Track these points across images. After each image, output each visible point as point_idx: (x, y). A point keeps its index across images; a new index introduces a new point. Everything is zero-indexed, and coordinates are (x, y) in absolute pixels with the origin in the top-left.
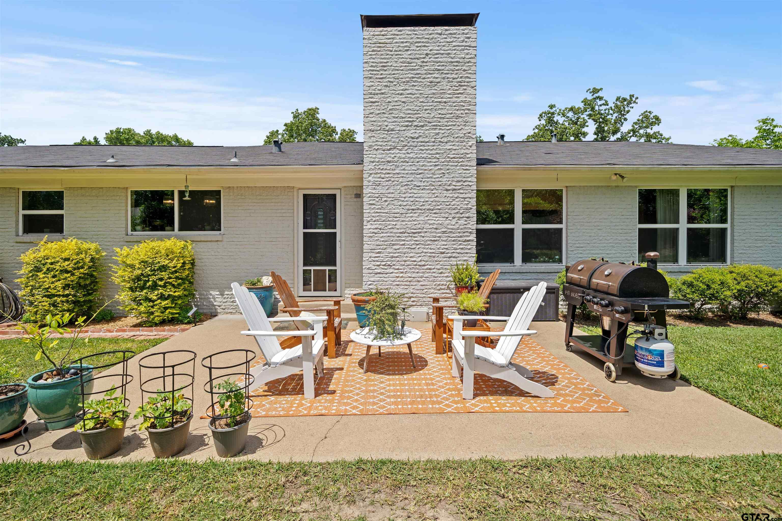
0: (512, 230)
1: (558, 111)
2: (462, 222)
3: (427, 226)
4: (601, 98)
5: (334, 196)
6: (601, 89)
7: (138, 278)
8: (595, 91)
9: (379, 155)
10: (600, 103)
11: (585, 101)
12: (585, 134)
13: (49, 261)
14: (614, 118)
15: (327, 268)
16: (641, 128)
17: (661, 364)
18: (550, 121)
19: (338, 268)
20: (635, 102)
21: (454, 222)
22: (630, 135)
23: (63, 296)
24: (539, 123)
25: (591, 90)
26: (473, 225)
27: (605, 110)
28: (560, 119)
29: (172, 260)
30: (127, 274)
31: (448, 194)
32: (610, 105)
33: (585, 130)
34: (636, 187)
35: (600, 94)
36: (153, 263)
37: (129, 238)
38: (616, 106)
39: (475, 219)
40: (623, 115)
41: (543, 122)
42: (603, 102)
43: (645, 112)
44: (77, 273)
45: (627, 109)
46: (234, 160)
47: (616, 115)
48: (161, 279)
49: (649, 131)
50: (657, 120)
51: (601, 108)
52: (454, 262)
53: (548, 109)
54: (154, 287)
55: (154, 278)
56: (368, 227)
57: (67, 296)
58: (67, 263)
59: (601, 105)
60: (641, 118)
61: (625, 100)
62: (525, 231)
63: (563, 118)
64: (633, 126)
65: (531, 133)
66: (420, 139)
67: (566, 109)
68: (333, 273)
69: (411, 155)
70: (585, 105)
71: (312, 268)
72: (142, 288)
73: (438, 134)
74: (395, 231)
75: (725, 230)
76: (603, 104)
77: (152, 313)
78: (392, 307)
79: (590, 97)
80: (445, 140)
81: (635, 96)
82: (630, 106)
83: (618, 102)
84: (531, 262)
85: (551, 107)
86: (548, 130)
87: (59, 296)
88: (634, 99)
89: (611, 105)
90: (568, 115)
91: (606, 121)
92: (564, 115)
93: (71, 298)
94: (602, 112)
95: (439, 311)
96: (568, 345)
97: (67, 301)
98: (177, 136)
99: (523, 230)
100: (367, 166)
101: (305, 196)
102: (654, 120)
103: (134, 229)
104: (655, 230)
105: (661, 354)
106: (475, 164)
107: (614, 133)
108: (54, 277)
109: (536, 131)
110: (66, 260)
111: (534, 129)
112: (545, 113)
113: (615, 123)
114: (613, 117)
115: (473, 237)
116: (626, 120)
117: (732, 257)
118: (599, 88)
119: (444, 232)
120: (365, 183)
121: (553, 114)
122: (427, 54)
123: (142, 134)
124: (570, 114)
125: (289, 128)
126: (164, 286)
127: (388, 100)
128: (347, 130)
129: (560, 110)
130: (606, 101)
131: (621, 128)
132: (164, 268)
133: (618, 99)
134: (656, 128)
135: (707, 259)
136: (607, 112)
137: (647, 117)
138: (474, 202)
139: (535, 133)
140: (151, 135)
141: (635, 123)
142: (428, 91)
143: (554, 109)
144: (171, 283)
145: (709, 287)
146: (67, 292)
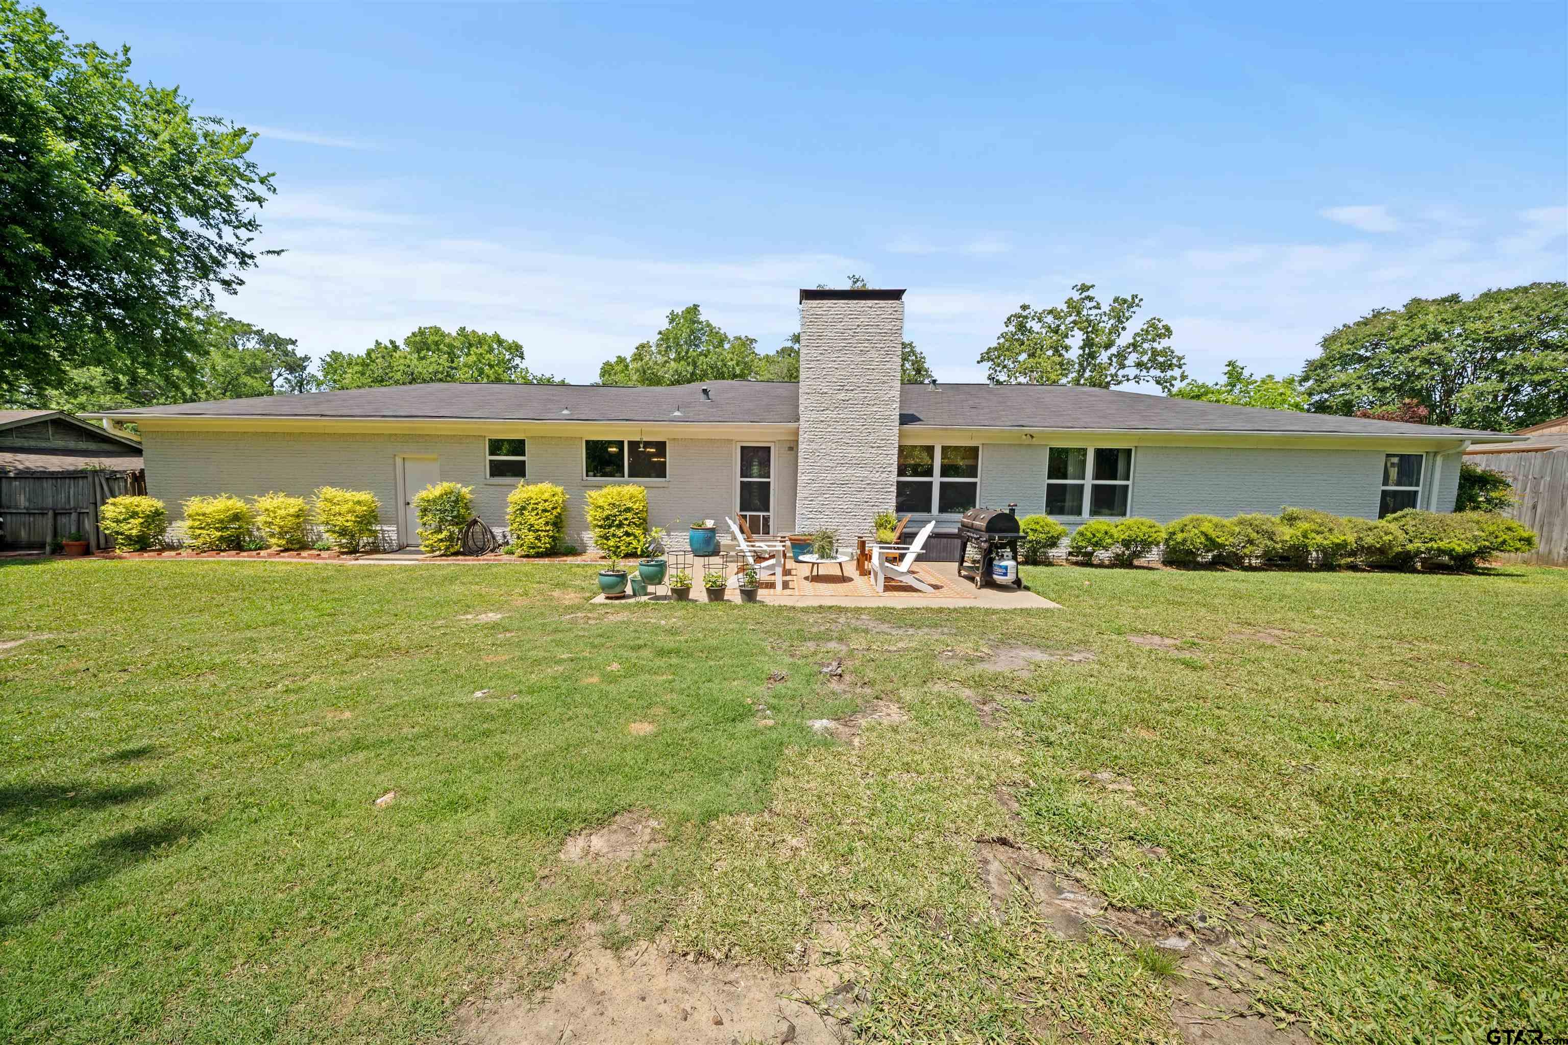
0: (931, 483)
1: (1033, 314)
2: (884, 475)
3: (853, 478)
4: (1090, 299)
5: (769, 448)
6: (1093, 286)
7: (607, 518)
8: (1084, 288)
9: (814, 415)
10: (1089, 304)
11: (1069, 302)
12: (1067, 348)
13: (532, 501)
14: (1109, 326)
15: (761, 514)
16: (1144, 341)
17: (1005, 574)
18: (1021, 327)
19: (771, 514)
20: (1138, 305)
21: (878, 475)
22: (1129, 350)
23: (545, 531)
24: (1006, 330)
25: (1079, 287)
26: (894, 478)
27: (1096, 315)
28: (1035, 326)
29: (635, 502)
30: (598, 514)
31: (873, 451)
32: (1103, 309)
33: (1068, 342)
34: (1047, 445)
35: (1090, 293)
36: (619, 506)
37: (584, 483)
38: (1113, 310)
39: (896, 473)
40: (1122, 322)
41: (1012, 328)
42: (1094, 304)
43: (1152, 319)
44: (555, 513)
45: (1127, 314)
46: (677, 413)
47: (1112, 321)
48: (626, 519)
49: (1155, 345)
50: (1168, 331)
51: (1090, 312)
52: (876, 510)
53: (1019, 311)
54: (620, 525)
55: (621, 518)
56: (802, 478)
57: (548, 531)
58: (547, 504)
59: (1090, 309)
60: (1145, 327)
61: (1125, 301)
62: (942, 485)
63: (1040, 325)
64: (1134, 338)
65: (994, 344)
66: (850, 402)
67: (1044, 311)
68: (767, 520)
69: (841, 416)
70: (1068, 307)
71: (748, 514)
72: (610, 527)
73: (866, 397)
74: (826, 482)
75: (1127, 486)
76: (1094, 307)
77: (618, 547)
78: (829, 537)
79: (1076, 296)
80: (873, 403)
81: (1139, 297)
82: (1132, 310)
83: (1116, 305)
84: (947, 512)
85: (1024, 307)
86: (1017, 340)
87: (542, 531)
88: (1137, 301)
89: (1105, 308)
90: (1045, 320)
91: (1097, 331)
92: (1040, 320)
93: (551, 533)
94: (1092, 318)
95: (862, 545)
96: (959, 572)
97: (548, 536)
98: (498, 336)
99: (941, 483)
100: (803, 424)
101: (742, 448)
102: (1163, 331)
103: (587, 476)
104: (1065, 486)
105: (1006, 568)
106: (897, 424)
107: (1108, 346)
108: (537, 514)
109: (1002, 340)
110: (545, 501)
111: (999, 338)
112: (1015, 316)
113: (1110, 333)
114: (1107, 324)
115: (894, 489)
116: (1124, 329)
117: (1131, 511)
118: (1089, 284)
119: (868, 484)
120: (801, 439)
121: (1026, 317)
122: (858, 326)
123: (454, 334)
124: (1049, 319)
125: (665, 336)
126: (629, 525)
127: (823, 366)
128: (743, 337)
129: (1036, 313)
130: (1098, 304)
131: (1117, 340)
132: (628, 510)
133: (1116, 300)
134: (1164, 343)
135: (1110, 512)
136: (1098, 318)
137: (1155, 328)
138: (895, 458)
139: (999, 344)
140: (466, 336)
141: (1137, 334)
142: (858, 359)
143: (1028, 311)
144: (634, 523)
145: (1094, 536)
146: (548, 528)
